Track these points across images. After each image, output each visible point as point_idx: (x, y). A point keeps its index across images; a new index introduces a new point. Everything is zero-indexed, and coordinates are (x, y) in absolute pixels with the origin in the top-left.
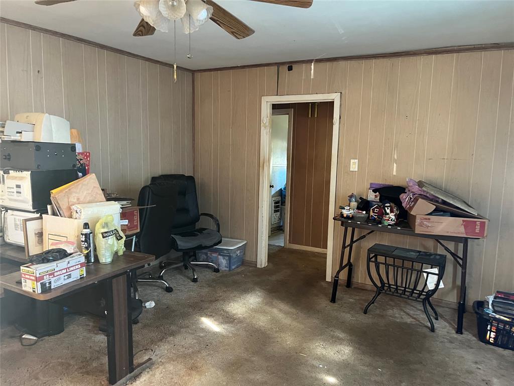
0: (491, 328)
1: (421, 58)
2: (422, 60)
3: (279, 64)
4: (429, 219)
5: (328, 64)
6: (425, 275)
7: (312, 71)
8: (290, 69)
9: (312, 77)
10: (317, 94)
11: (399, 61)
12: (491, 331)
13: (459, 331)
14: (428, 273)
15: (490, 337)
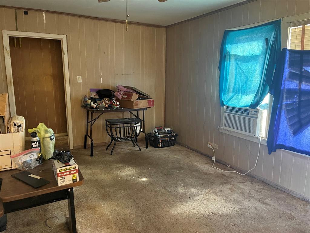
0: (160, 141)
1: (108, 23)
2: (109, 24)
3: (16, 8)
4: (138, 102)
5: (55, 16)
6: (135, 127)
7: (44, 18)
8: (26, 13)
9: (45, 21)
10: (50, 33)
11: (98, 22)
12: (160, 142)
13: (147, 147)
14: (137, 126)
15: (160, 145)
